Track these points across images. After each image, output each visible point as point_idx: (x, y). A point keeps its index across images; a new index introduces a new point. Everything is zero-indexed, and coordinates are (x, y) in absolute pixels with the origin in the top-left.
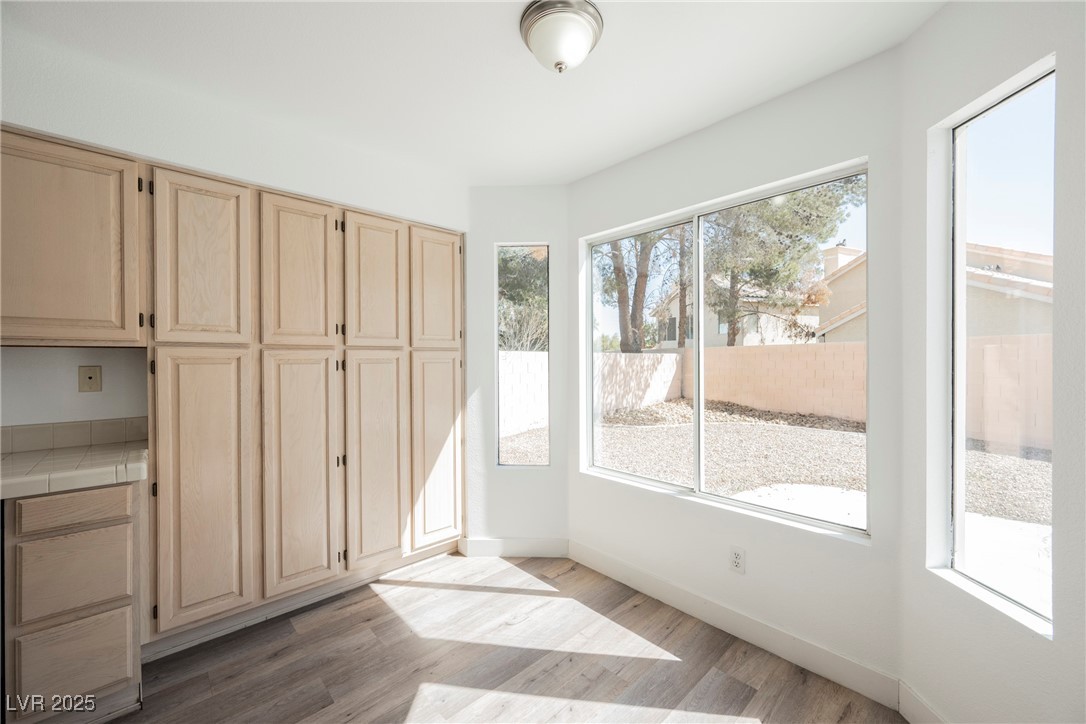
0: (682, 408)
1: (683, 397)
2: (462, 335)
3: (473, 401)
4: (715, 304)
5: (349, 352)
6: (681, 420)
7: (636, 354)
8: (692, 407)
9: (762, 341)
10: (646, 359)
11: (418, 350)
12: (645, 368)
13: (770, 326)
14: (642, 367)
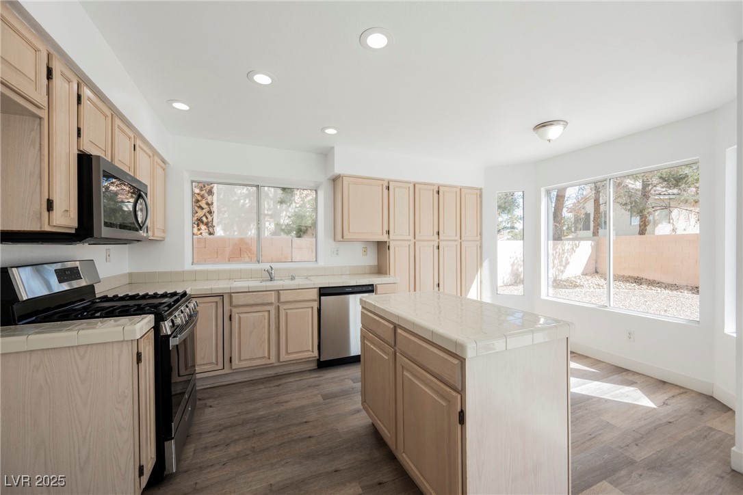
0: (597, 280)
1: (597, 272)
2: (481, 234)
3: (486, 264)
4: (626, 204)
5: (440, 242)
6: (595, 286)
7: (559, 242)
8: (605, 279)
9: (674, 230)
10: (567, 245)
11: (464, 241)
12: (566, 251)
13: (682, 217)
14: (563, 250)
